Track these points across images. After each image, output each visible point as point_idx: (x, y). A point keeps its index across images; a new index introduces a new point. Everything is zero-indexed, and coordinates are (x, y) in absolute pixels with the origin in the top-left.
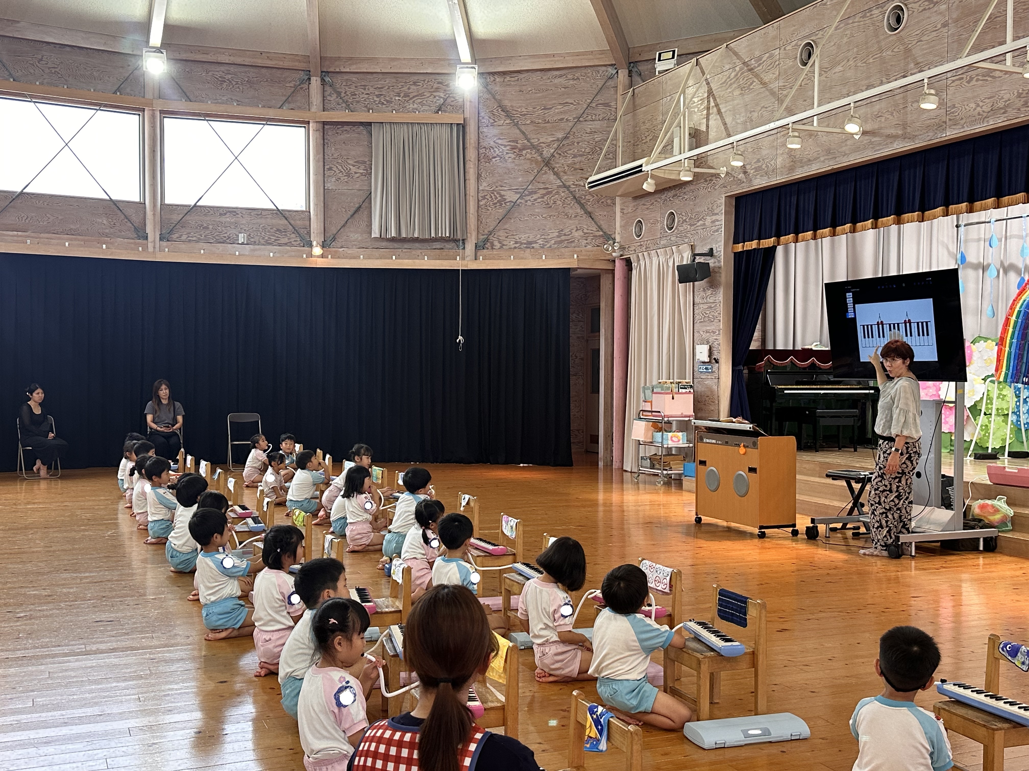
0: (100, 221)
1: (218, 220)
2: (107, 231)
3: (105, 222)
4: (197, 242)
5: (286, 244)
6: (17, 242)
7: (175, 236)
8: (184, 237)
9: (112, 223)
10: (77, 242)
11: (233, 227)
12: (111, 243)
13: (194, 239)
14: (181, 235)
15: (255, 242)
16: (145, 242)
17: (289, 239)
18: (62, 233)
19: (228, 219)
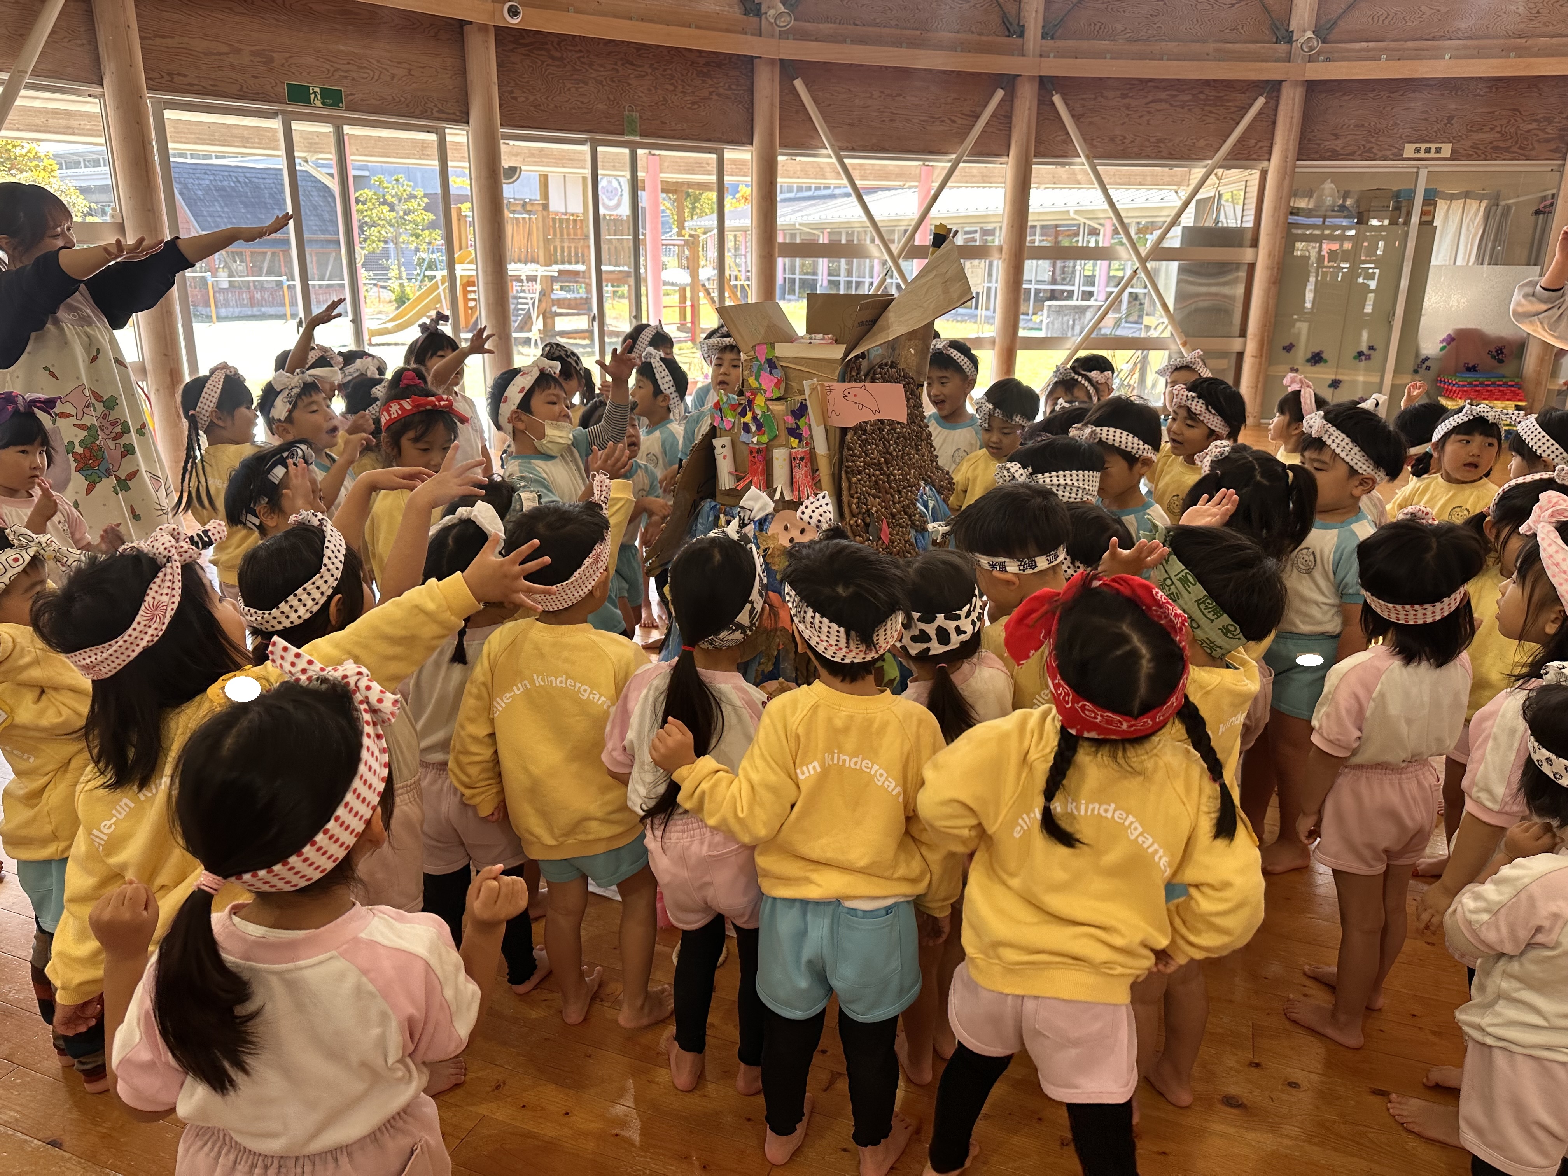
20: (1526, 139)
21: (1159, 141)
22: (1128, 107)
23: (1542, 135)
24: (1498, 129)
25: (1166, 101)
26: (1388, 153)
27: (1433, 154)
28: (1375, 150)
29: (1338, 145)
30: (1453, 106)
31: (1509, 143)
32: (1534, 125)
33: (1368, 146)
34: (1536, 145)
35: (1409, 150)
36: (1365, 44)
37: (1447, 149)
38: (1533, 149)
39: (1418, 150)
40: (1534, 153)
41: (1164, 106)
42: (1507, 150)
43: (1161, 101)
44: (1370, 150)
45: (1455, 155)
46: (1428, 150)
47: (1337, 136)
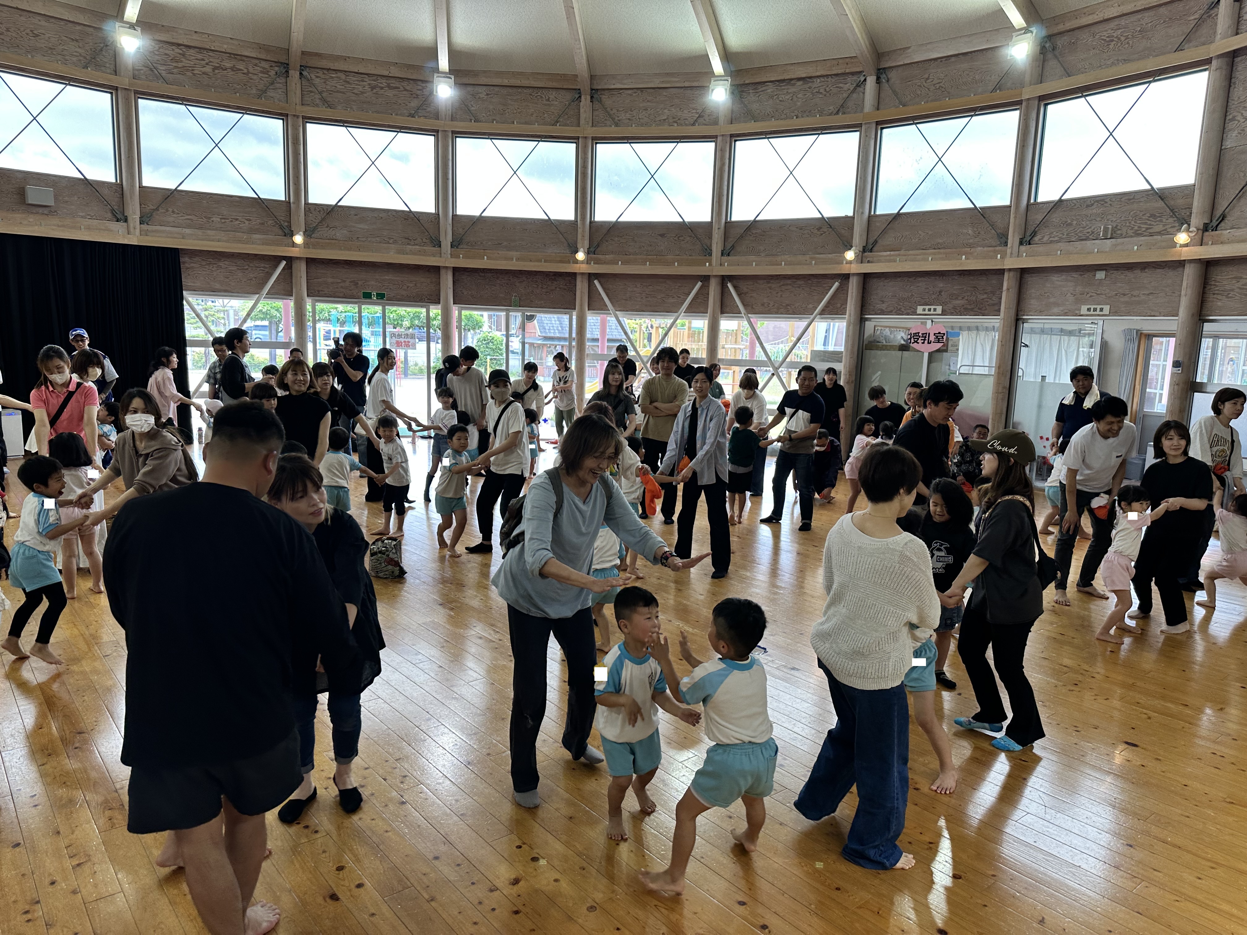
0: (965, 231)
1: (1084, 213)
2: (971, 241)
3: (970, 232)
4: (1058, 242)
5: (1159, 233)
6: (889, 261)
7: (1036, 239)
8: (1045, 239)
9: (977, 232)
10: (940, 256)
11: (1098, 219)
12: (971, 253)
13: (1056, 239)
14: (1044, 237)
15: (1122, 235)
16: (1005, 248)
17: (1164, 225)
18: (930, 248)
19: (1094, 211)
20: (982, 304)
21: (787, 305)
22: (770, 288)
23: (991, 302)
24: (966, 298)
25: (790, 284)
26: (909, 311)
27: (932, 312)
28: (903, 310)
29: (884, 306)
30: (942, 285)
31: (972, 306)
32: (985, 296)
33: (899, 307)
34: (987, 307)
35: (920, 309)
36: (889, 253)
37: (939, 309)
38: (986, 309)
39: (924, 310)
40: (986, 312)
41: (790, 287)
42: (972, 310)
43: (787, 284)
44: (900, 310)
45: (944, 313)
46: (929, 310)
47: (883, 302)
